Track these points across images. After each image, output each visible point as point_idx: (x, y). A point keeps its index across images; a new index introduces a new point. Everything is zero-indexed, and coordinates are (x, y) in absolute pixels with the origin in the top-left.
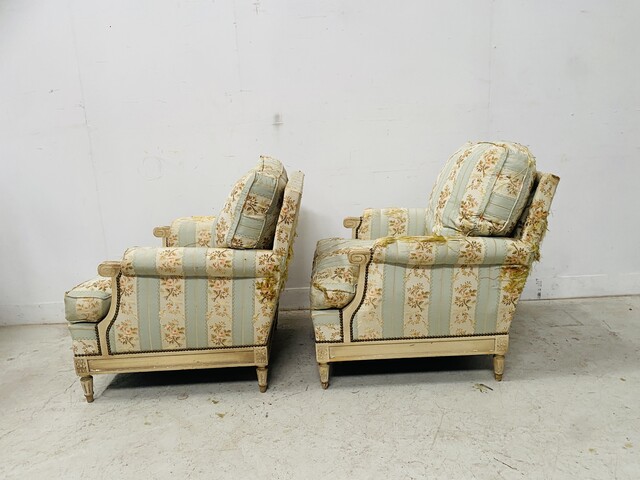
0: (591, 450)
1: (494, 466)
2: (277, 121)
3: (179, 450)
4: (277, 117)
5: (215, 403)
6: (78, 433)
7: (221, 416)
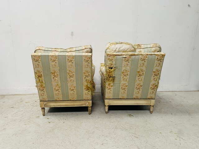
0: (160, 133)
1: (132, 137)
2: (72, 34)
3: (35, 132)
4: (72, 33)
5: (48, 119)
6: (2, 127)
7: (49, 122)
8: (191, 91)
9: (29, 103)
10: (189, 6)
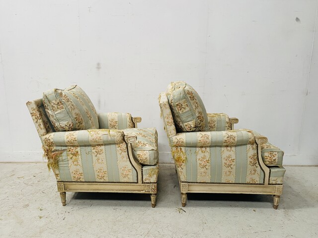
2: (98, 66)
4: (98, 64)
5: (41, 210)
7: (40, 218)
8: (302, 166)
9: (22, 179)
10: (297, 19)
